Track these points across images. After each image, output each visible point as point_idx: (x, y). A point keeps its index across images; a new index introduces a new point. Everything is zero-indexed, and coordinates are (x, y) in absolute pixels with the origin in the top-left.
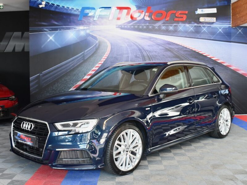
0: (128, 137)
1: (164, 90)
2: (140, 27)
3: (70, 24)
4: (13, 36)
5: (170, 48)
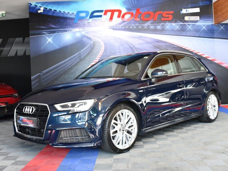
0: (123, 117)
1: (155, 75)
2: (131, 27)
3: (66, 27)
4: (15, 41)
5: (158, 45)
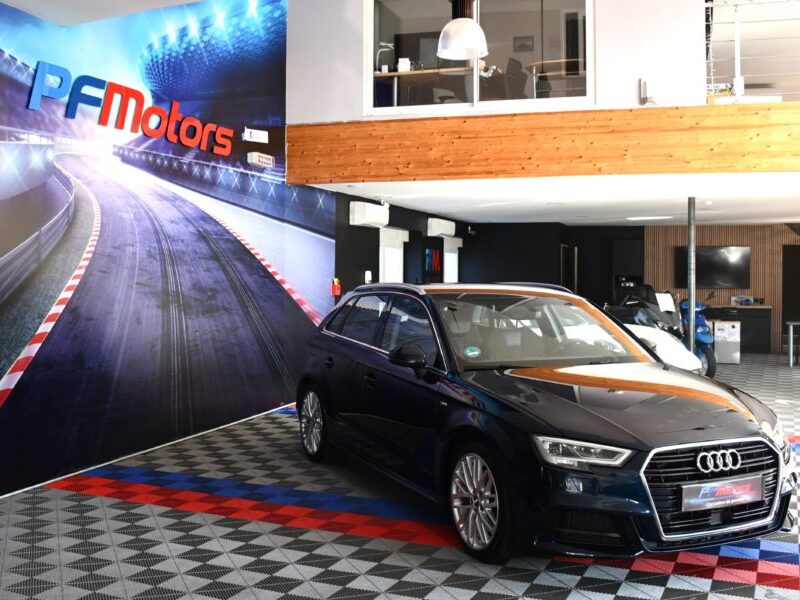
2: (158, 161)
5: (205, 230)
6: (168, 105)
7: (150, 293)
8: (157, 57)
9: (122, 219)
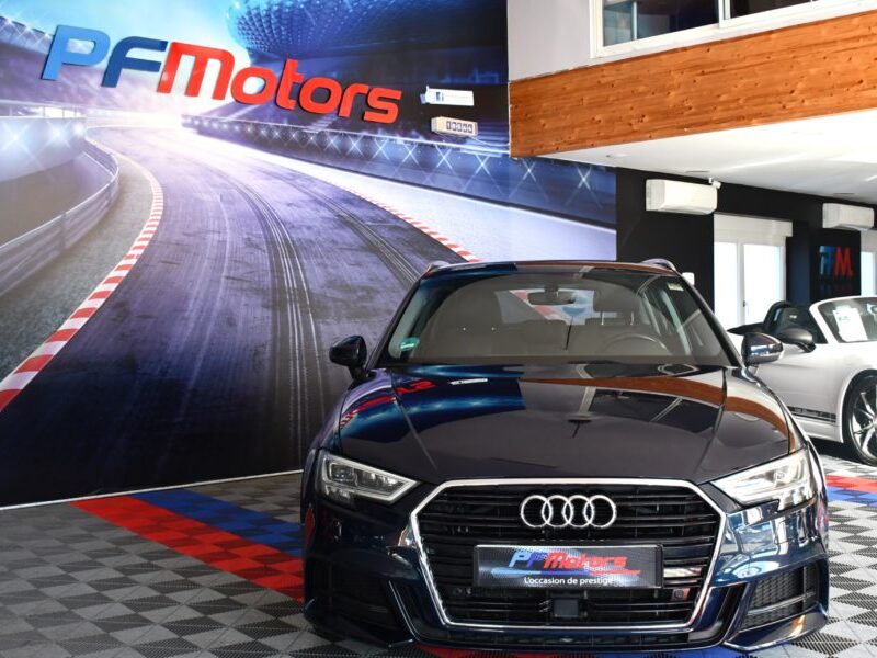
2: (263, 132)
5: (351, 215)
6: (280, 65)
7: (251, 289)
8: (257, 8)
9: (202, 202)
